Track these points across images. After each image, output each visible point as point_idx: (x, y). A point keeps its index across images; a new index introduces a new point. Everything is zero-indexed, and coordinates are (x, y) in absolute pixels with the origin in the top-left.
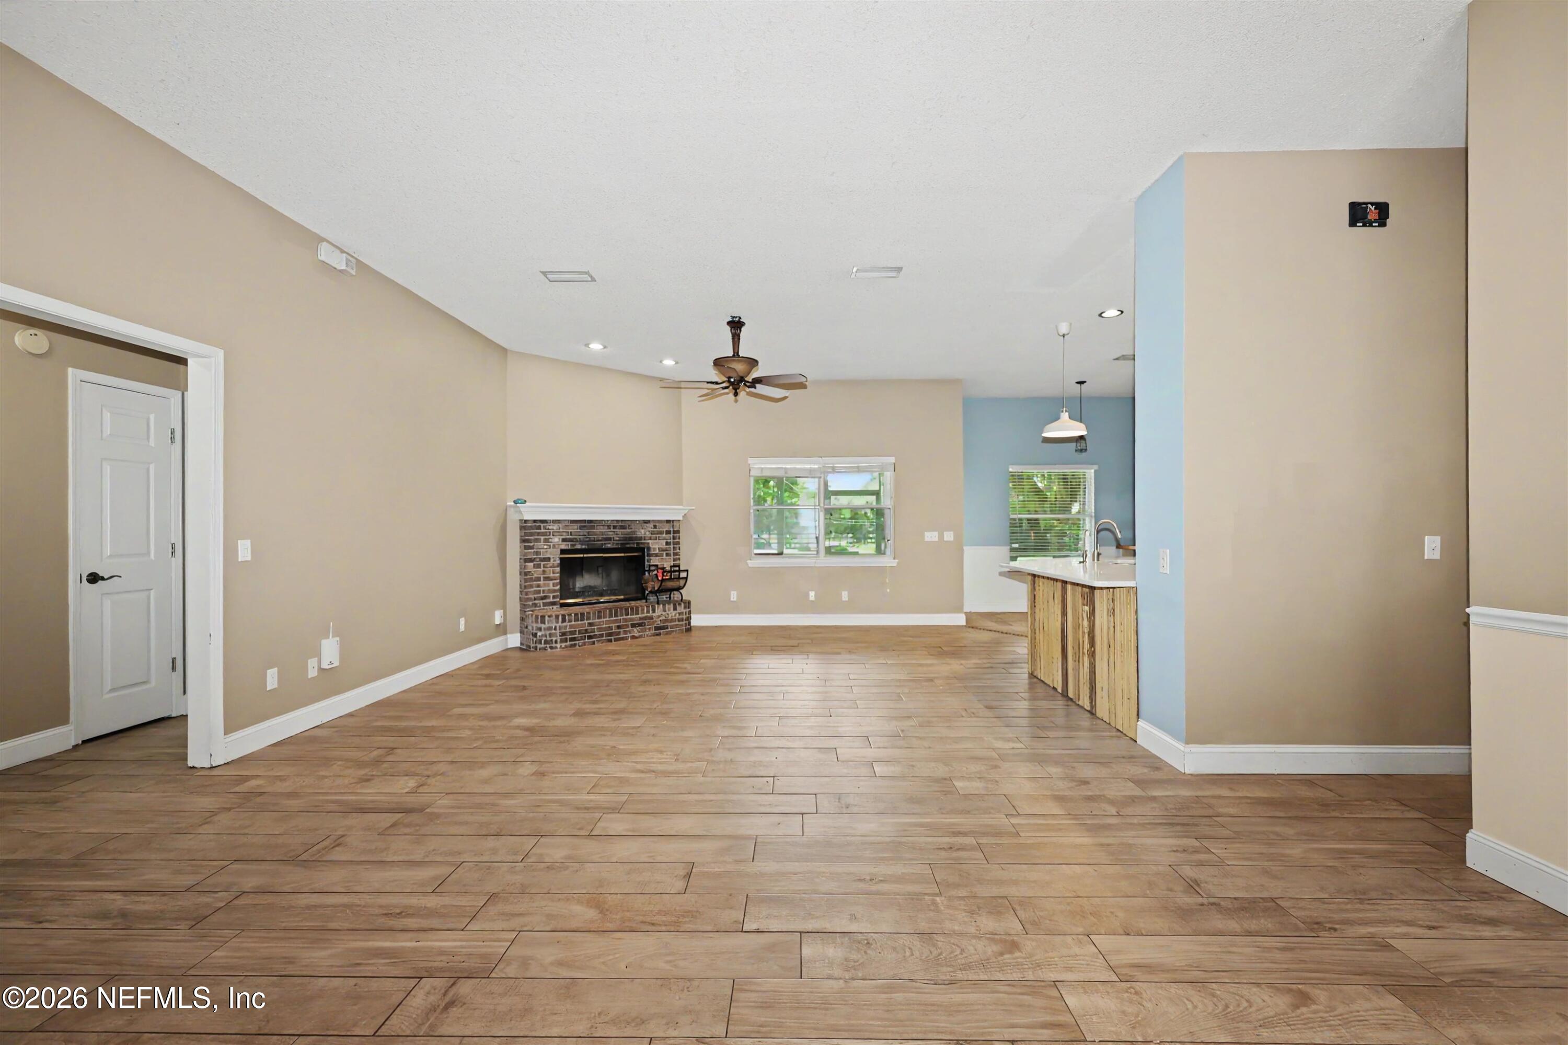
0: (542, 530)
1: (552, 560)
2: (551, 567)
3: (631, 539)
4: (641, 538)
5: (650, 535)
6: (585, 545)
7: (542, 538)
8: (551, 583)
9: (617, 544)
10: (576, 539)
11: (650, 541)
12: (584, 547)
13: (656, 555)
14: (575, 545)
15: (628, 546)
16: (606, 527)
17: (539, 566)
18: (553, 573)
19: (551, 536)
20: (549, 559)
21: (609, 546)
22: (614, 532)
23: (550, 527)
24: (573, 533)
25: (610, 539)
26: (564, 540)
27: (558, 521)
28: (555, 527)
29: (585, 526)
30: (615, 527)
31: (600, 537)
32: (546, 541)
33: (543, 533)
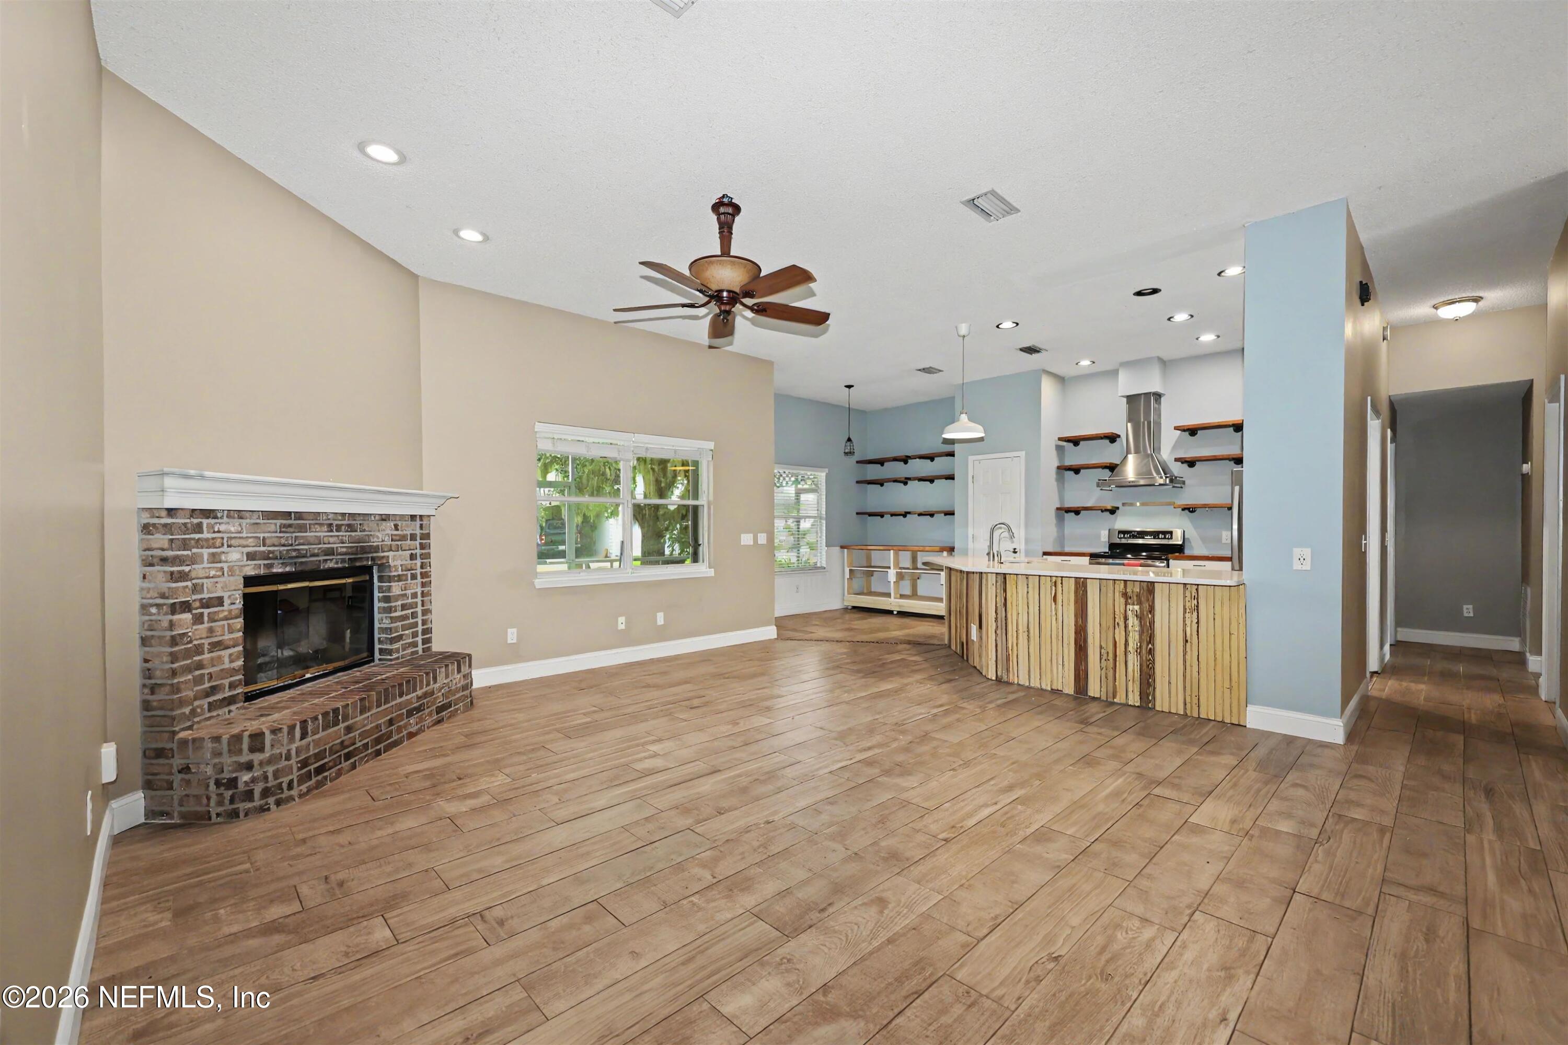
0: (206, 535)
1: (227, 602)
2: (226, 619)
3: (364, 550)
4: (376, 549)
5: (390, 543)
6: (291, 564)
7: (206, 552)
8: (225, 653)
9: (343, 561)
10: (273, 552)
11: (391, 554)
12: (288, 569)
13: (400, 578)
14: (271, 566)
15: (358, 564)
16: (325, 528)
17: (198, 619)
18: (231, 631)
19: (225, 549)
20: (220, 601)
21: (331, 565)
22: (338, 536)
23: (223, 528)
24: (268, 542)
25: (330, 552)
26: (251, 556)
27: (240, 514)
28: (232, 527)
29: (290, 526)
30: (339, 528)
31: (315, 548)
32: (214, 558)
33: (207, 540)
